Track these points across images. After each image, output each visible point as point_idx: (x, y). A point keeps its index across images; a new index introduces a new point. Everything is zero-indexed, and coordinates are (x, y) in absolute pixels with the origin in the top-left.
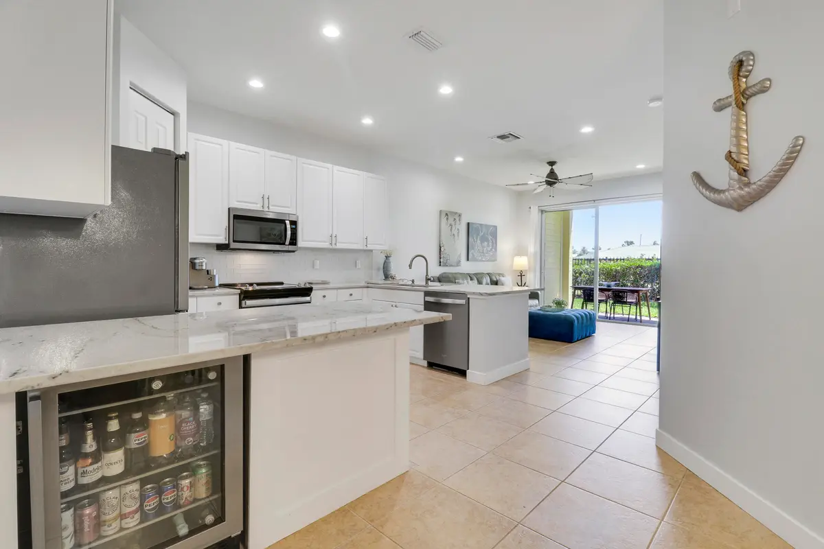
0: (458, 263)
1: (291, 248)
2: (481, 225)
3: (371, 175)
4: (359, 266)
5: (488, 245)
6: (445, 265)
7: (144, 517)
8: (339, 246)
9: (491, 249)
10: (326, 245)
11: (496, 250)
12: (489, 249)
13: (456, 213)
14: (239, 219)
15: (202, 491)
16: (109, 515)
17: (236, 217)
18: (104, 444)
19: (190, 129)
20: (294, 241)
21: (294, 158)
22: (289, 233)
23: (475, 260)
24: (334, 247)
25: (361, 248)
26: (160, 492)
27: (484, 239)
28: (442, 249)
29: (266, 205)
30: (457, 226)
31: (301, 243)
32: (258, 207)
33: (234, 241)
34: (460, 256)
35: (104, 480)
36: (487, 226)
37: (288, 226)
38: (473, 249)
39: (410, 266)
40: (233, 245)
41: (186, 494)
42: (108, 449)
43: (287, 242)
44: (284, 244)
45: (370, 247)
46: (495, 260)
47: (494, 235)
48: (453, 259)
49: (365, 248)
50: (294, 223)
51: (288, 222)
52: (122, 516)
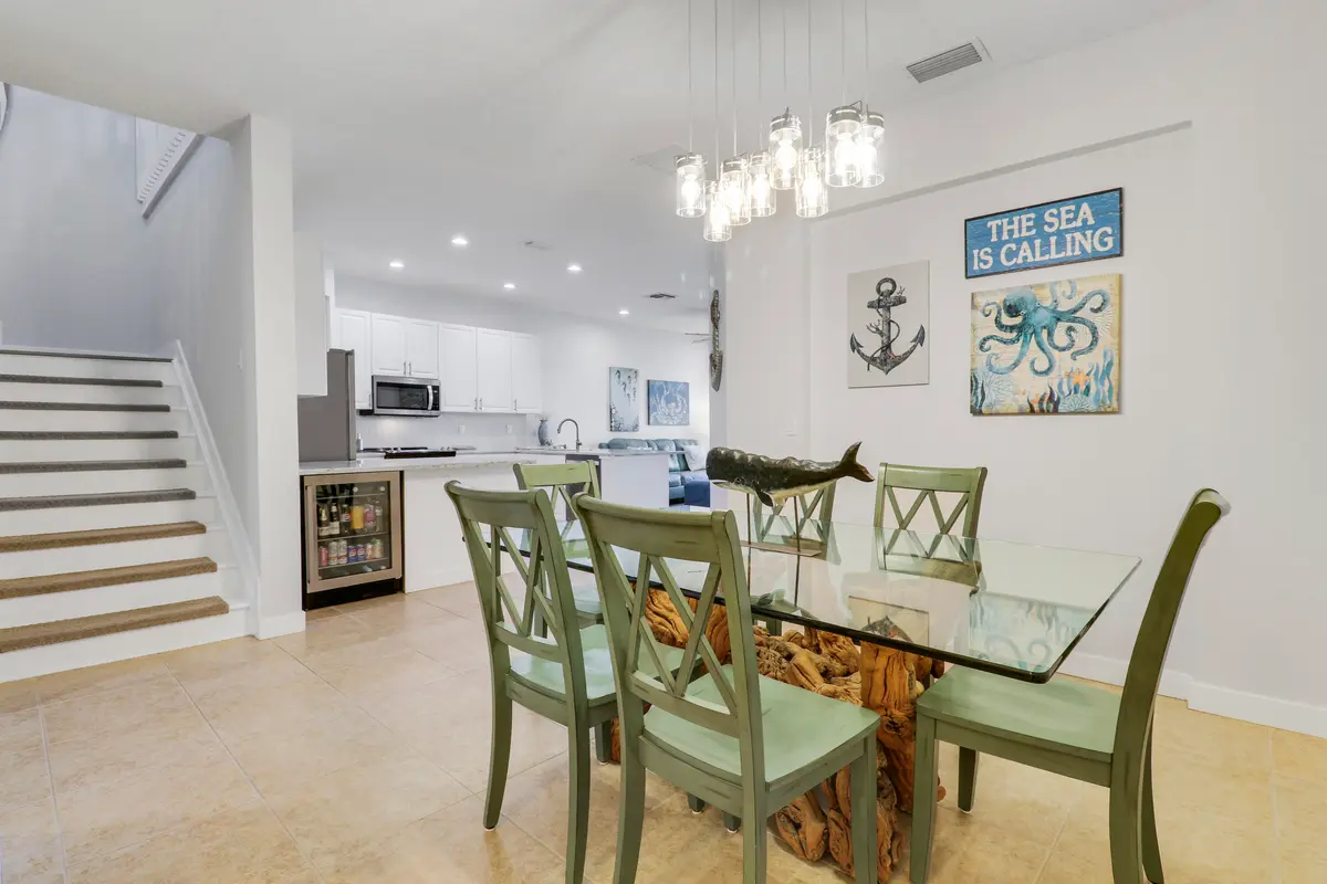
0: (635, 428)
1: (434, 413)
2: (666, 382)
3: (520, 334)
4: (510, 431)
5: (677, 407)
6: (618, 429)
7: (349, 560)
8: (484, 410)
9: (681, 411)
10: (471, 409)
11: (688, 411)
12: (678, 411)
13: (630, 370)
14: (381, 385)
15: (378, 554)
16: (333, 555)
17: (379, 384)
18: (331, 517)
19: (337, 305)
20: (436, 407)
21: (435, 323)
22: (431, 398)
23: (657, 423)
24: (479, 410)
25: (510, 412)
26: (357, 549)
27: (669, 400)
28: (613, 411)
29: (408, 371)
30: (633, 385)
31: (443, 408)
32: (400, 373)
33: (378, 407)
34: (637, 419)
35: (331, 536)
36: (675, 384)
37: (431, 391)
38: (655, 410)
39: (559, 431)
40: (377, 411)
41: (369, 553)
42: (332, 520)
43: (430, 408)
44: (426, 409)
45: (519, 411)
46: (688, 424)
47: (685, 394)
48: (628, 423)
49: (514, 412)
50: (436, 388)
51: (430, 388)
52: (339, 558)
